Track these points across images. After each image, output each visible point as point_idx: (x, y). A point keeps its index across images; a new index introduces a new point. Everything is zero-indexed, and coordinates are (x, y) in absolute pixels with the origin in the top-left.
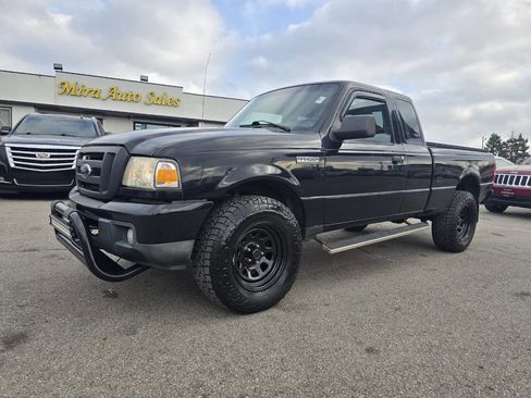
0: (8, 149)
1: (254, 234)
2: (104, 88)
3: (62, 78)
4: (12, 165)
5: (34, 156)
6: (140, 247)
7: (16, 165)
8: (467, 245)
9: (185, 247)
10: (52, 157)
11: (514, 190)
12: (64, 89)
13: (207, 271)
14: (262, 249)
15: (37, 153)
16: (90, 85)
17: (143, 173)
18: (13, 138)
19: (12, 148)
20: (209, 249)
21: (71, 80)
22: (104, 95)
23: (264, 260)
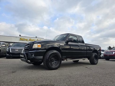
0: (10, 49)
1: (53, 56)
2: (28, 39)
3: (21, 37)
4: (11, 52)
5: (15, 50)
6: (34, 57)
7: (12, 52)
8: (97, 63)
9: (42, 57)
10: (18, 50)
11: (109, 55)
12: (21, 39)
13: (45, 61)
14: (55, 59)
15: (16, 50)
16: (26, 38)
17: (36, 46)
18: (11, 47)
19: (11, 49)
20: (45, 60)
21: (22, 38)
22: (28, 40)
23: (55, 61)
